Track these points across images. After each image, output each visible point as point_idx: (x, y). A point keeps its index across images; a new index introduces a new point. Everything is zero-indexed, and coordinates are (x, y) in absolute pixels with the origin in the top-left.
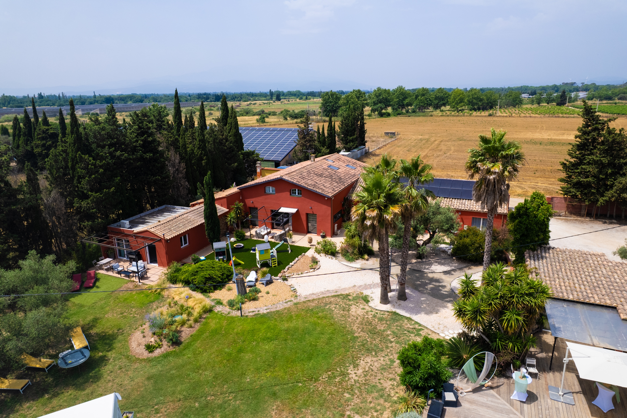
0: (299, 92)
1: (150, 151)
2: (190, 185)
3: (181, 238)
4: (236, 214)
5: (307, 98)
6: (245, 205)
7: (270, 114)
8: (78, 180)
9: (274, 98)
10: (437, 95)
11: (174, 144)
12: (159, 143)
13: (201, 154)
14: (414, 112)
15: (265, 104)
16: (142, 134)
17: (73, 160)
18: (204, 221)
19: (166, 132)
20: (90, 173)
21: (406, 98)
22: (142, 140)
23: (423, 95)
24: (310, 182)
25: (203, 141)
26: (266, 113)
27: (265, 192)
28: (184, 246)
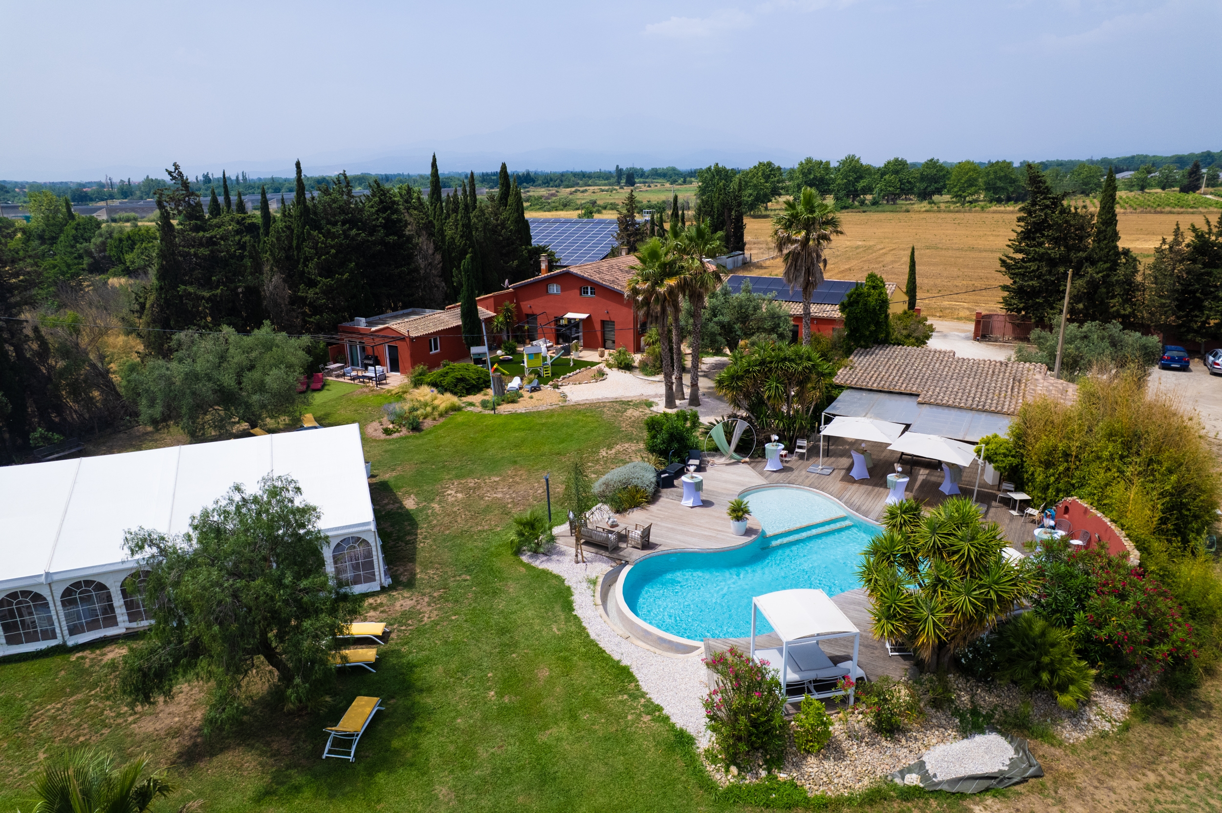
0: (674, 169)
1: (394, 234)
2: (448, 287)
3: (430, 341)
4: (505, 317)
5: (685, 182)
6: (518, 307)
7: (605, 208)
8: (304, 263)
9: (623, 181)
10: (925, 173)
11: (428, 227)
12: (406, 224)
13: (465, 244)
14: (875, 203)
15: (603, 191)
16: (384, 210)
17: (298, 237)
18: (460, 323)
19: (416, 212)
20: (318, 254)
21: (861, 177)
22: (384, 218)
23: (896, 172)
24: (607, 277)
25: (467, 226)
26: (599, 206)
27: (547, 291)
28: (433, 352)
